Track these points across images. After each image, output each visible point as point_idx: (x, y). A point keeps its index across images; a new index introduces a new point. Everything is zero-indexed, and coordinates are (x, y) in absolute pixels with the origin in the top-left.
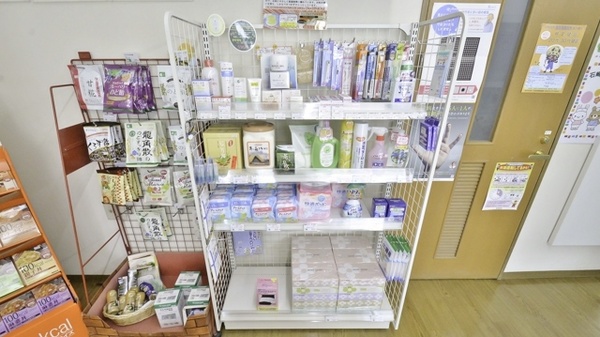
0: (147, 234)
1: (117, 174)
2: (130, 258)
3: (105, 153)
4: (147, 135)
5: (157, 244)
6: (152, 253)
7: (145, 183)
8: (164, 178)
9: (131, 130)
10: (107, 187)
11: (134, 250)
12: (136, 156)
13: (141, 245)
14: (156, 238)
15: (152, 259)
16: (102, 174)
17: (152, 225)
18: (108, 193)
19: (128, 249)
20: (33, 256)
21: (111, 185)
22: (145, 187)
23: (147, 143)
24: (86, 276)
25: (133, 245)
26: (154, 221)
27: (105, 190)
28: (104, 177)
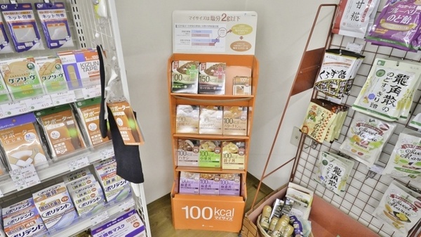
0: (321, 177)
1: (330, 109)
2: (291, 185)
3: (334, 86)
4: (401, 79)
5: (321, 188)
6: (312, 193)
7: (354, 129)
8: (381, 133)
9: (382, 68)
10: (313, 119)
11: (296, 179)
12: (373, 101)
13: (305, 179)
14: (329, 186)
15: (309, 198)
16: (314, 104)
17: (332, 172)
18: (311, 124)
19: (293, 176)
20: (234, 149)
21: (318, 118)
22: (350, 134)
23: (396, 90)
24: (262, 183)
25: (298, 175)
26: (337, 170)
27: (309, 120)
28: (315, 107)
